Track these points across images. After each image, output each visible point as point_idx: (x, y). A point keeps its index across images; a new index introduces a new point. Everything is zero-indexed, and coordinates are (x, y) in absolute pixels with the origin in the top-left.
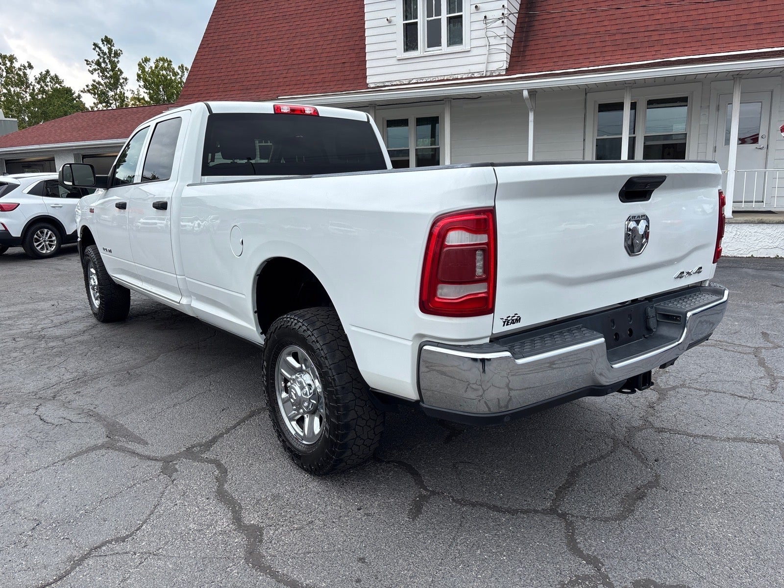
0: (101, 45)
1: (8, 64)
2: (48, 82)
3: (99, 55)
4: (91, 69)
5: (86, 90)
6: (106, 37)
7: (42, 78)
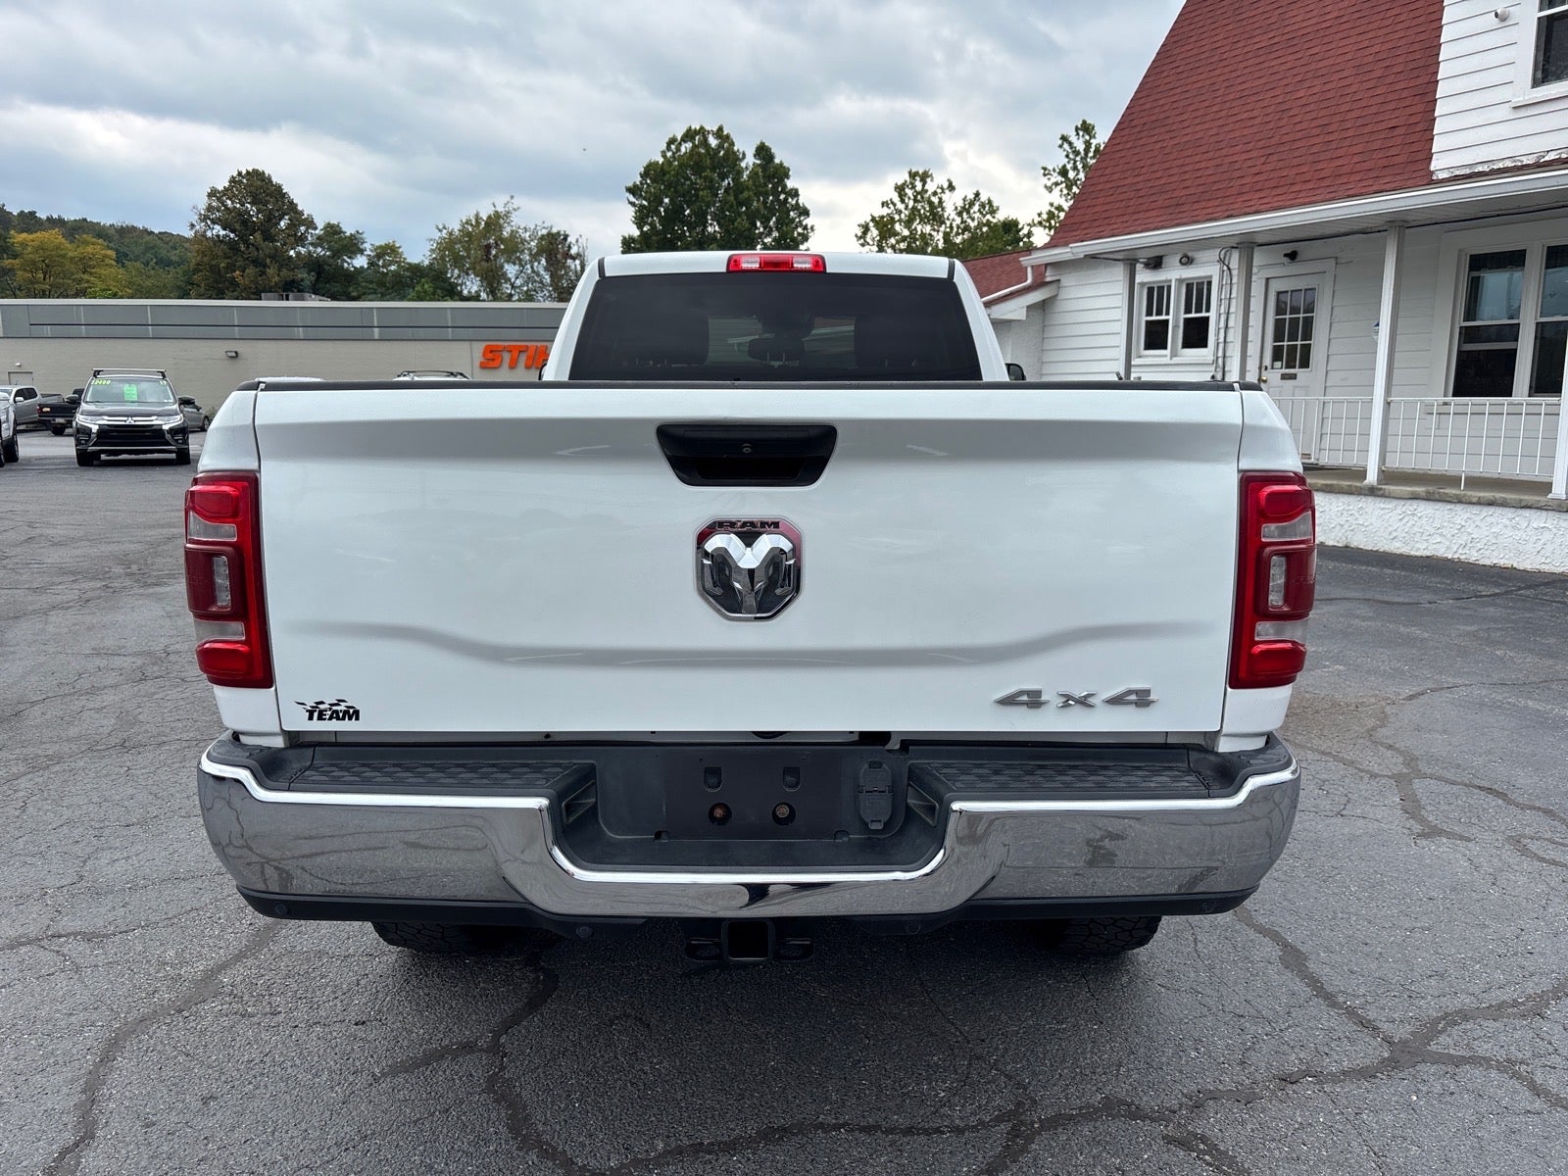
0: (1073, 138)
1: (919, 186)
2: (975, 212)
3: (1067, 156)
4: (1049, 184)
5: (1036, 222)
6: (1084, 122)
7: (965, 209)
